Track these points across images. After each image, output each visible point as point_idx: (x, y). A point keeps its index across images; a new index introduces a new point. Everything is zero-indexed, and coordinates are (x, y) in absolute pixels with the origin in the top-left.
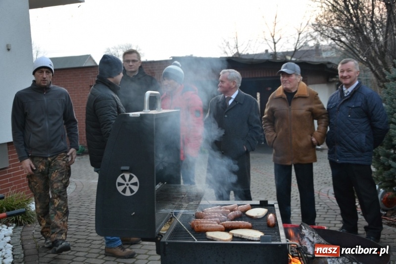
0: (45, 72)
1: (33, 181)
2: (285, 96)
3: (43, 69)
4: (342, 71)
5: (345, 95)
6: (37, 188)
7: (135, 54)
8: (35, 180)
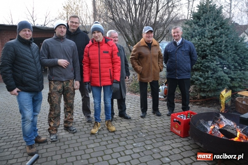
0: (63, 28)
1: (53, 97)
2: (147, 45)
3: (62, 26)
4: (174, 33)
5: (178, 45)
6: (55, 101)
7: (77, 19)
8: (54, 96)
